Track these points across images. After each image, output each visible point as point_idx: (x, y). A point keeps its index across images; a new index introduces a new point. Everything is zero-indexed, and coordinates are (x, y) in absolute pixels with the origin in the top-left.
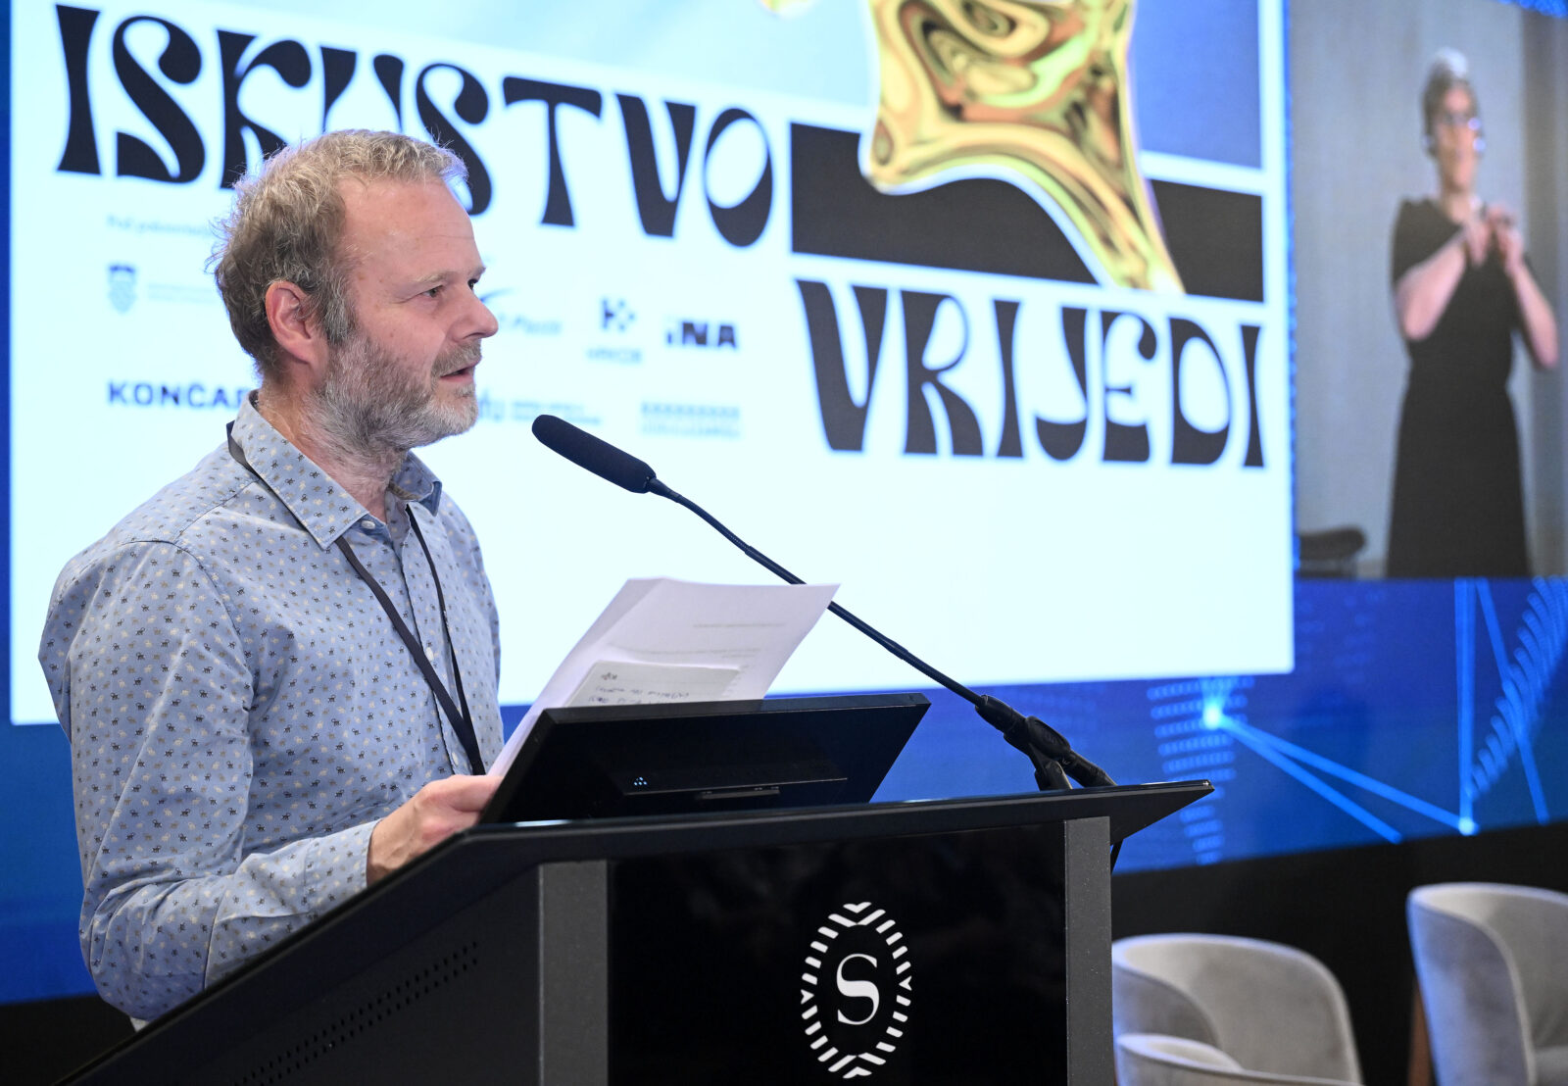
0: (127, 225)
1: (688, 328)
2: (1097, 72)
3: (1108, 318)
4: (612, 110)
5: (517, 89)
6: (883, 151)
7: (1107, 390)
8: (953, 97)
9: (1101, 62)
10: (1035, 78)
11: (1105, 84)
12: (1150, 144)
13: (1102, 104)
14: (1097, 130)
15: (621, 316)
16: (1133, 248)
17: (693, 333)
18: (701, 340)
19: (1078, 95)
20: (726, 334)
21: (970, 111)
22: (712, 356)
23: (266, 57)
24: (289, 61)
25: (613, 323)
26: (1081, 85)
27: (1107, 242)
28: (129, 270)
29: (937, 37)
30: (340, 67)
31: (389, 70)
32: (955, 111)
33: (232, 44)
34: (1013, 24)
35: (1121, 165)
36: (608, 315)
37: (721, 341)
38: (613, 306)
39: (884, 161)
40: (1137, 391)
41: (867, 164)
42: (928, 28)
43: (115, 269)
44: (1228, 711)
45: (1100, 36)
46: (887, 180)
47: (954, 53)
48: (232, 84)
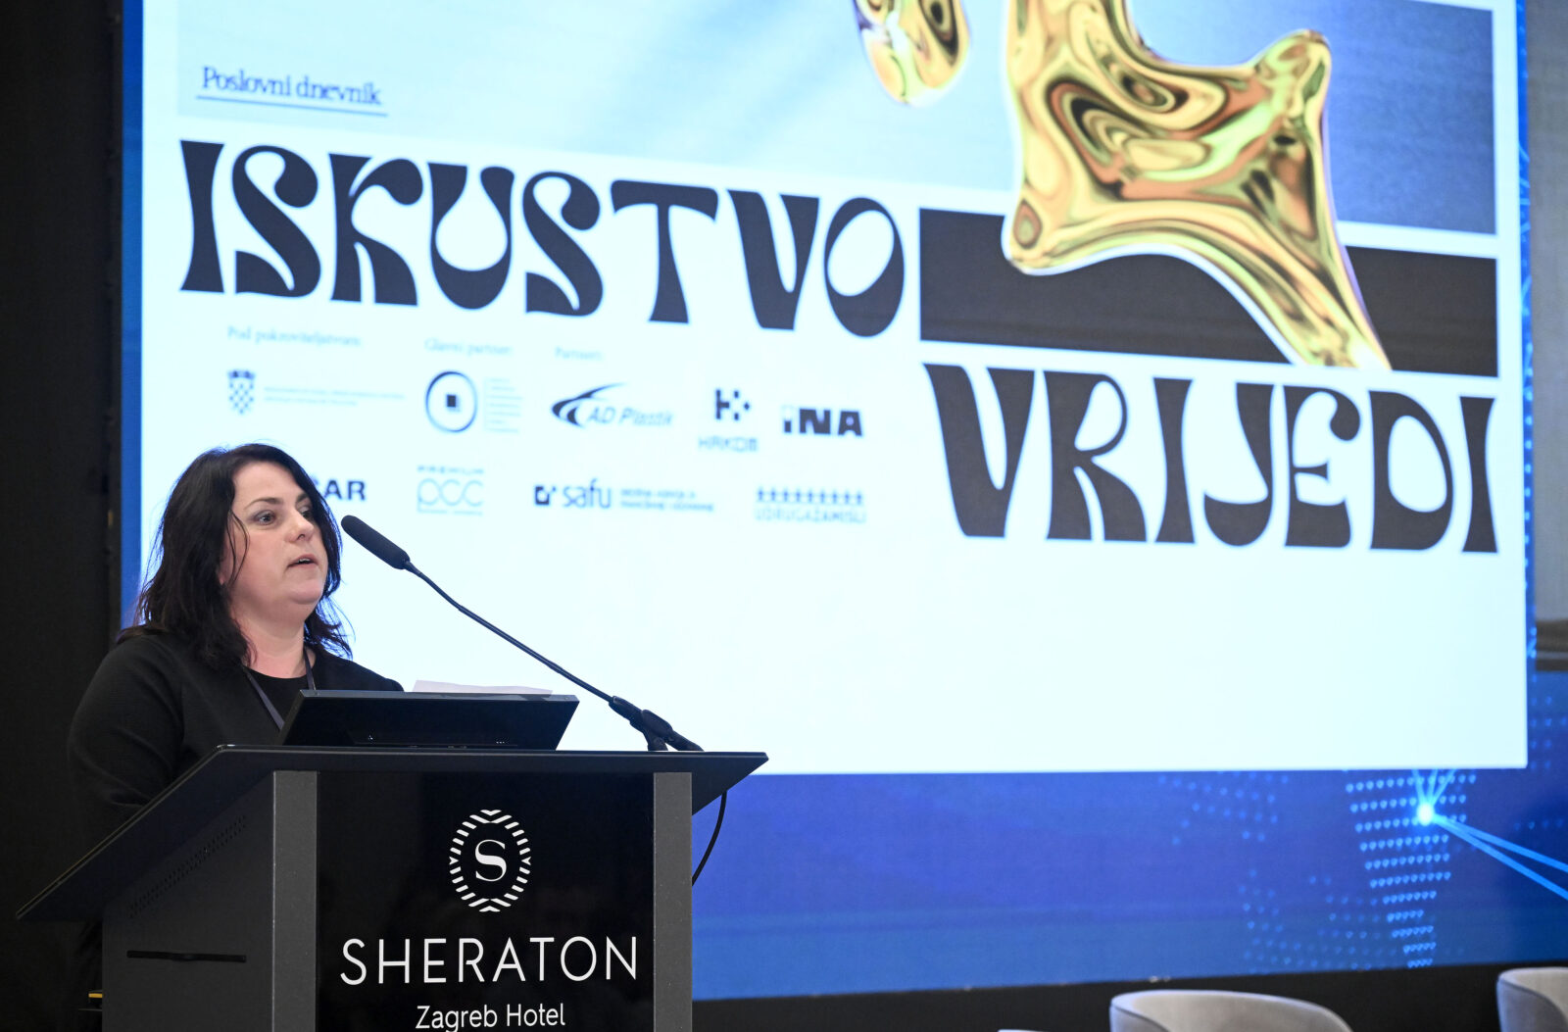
0: (245, 335)
1: (807, 415)
2: (1283, 140)
3: (1296, 397)
4: (726, 207)
5: (627, 193)
6: (1027, 233)
7: (1294, 471)
8: (1108, 175)
9: (1290, 129)
10: (1208, 150)
11: (1296, 151)
12: (1349, 212)
13: (1291, 174)
14: (1285, 203)
15: (737, 405)
16: (1329, 322)
17: (813, 421)
18: (823, 428)
19: (1262, 165)
20: (850, 421)
21: (1129, 190)
22: (835, 443)
23: (378, 178)
24: (399, 179)
25: (726, 413)
26: (1264, 153)
27: (1296, 316)
28: (248, 375)
29: (1088, 116)
30: (449, 182)
31: (497, 182)
32: (1113, 190)
33: (345, 167)
34: (1181, 97)
35: (1314, 235)
36: (722, 405)
37: (842, 430)
38: (726, 397)
39: (1028, 245)
40: (1332, 471)
41: (1010, 248)
42: (1079, 108)
43: (235, 375)
44: (1440, 809)
45: (1290, 103)
46: (1031, 263)
47: (1109, 131)
48: (345, 205)
